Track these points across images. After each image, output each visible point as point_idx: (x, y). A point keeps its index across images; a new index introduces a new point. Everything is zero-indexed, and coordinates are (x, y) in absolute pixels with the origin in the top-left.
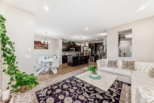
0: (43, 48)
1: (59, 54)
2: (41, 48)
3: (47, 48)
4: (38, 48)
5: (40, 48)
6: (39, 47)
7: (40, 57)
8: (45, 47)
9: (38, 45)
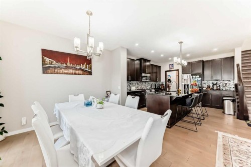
0: (80, 72)
1: (119, 87)
2: (74, 71)
3: (90, 73)
4: (66, 71)
5: (71, 71)
6: (67, 67)
7: (71, 97)
8: (82, 70)
9: (66, 63)
